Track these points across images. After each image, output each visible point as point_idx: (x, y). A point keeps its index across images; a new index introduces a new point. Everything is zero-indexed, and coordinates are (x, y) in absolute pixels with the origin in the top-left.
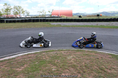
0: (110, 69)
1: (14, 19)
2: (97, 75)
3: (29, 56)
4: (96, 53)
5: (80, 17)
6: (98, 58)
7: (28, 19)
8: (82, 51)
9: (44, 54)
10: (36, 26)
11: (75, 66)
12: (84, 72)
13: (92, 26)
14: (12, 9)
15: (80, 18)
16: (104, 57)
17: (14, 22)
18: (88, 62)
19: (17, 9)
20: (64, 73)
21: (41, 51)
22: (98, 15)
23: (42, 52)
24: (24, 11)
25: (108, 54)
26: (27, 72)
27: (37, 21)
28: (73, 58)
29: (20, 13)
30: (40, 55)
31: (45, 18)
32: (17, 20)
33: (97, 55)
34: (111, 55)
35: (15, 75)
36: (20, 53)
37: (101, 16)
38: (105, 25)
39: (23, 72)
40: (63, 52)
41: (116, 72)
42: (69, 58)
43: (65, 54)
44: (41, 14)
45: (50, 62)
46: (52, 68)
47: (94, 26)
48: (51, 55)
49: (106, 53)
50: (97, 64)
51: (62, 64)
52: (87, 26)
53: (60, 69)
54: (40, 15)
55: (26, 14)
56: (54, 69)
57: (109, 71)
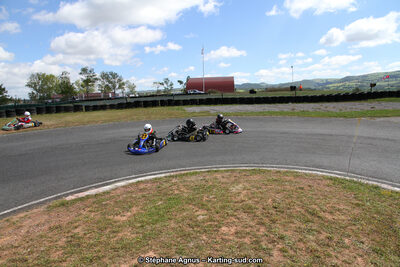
0: (331, 213)
1: (101, 103)
2: (303, 226)
3: (142, 186)
4: (297, 176)
5: (252, 92)
6: (302, 189)
7: (132, 101)
8: (264, 172)
9: (174, 181)
10: (153, 116)
11: (250, 208)
12: (274, 222)
13: (282, 113)
14: (96, 79)
15: (254, 96)
16: (315, 185)
17: (103, 108)
18: (279, 197)
19: (107, 78)
20: (227, 225)
21: (168, 174)
22: (293, 88)
23: (170, 176)
24: (123, 84)
25: (323, 176)
26: (139, 225)
27: (154, 104)
28: (244, 189)
29: (114, 87)
30: (166, 185)
31: (172, 98)
32: (108, 103)
33: (298, 180)
34: (331, 179)
35: (114, 232)
36: (119, 181)
37: (301, 90)
38: (310, 110)
39: (130, 224)
40: (219, 176)
41: (343, 217)
42: (234, 189)
43: (224, 180)
44: (162, 88)
45: (190, 201)
46: (196, 214)
47: (287, 113)
48: (192, 184)
49: (317, 175)
50: (301, 202)
51: (220, 204)
52: (271, 113)
53: (217, 217)
54: (159, 91)
55: (127, 90)
56: (202, 217)
57: (329, 217)
